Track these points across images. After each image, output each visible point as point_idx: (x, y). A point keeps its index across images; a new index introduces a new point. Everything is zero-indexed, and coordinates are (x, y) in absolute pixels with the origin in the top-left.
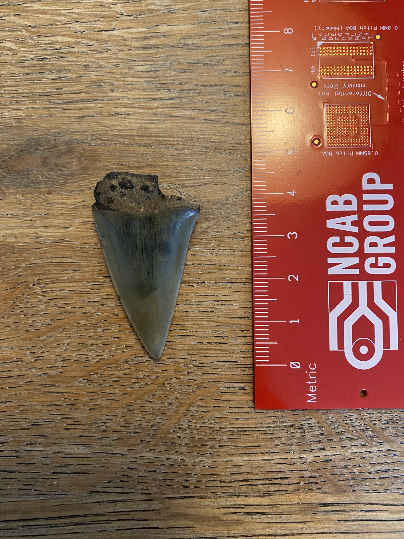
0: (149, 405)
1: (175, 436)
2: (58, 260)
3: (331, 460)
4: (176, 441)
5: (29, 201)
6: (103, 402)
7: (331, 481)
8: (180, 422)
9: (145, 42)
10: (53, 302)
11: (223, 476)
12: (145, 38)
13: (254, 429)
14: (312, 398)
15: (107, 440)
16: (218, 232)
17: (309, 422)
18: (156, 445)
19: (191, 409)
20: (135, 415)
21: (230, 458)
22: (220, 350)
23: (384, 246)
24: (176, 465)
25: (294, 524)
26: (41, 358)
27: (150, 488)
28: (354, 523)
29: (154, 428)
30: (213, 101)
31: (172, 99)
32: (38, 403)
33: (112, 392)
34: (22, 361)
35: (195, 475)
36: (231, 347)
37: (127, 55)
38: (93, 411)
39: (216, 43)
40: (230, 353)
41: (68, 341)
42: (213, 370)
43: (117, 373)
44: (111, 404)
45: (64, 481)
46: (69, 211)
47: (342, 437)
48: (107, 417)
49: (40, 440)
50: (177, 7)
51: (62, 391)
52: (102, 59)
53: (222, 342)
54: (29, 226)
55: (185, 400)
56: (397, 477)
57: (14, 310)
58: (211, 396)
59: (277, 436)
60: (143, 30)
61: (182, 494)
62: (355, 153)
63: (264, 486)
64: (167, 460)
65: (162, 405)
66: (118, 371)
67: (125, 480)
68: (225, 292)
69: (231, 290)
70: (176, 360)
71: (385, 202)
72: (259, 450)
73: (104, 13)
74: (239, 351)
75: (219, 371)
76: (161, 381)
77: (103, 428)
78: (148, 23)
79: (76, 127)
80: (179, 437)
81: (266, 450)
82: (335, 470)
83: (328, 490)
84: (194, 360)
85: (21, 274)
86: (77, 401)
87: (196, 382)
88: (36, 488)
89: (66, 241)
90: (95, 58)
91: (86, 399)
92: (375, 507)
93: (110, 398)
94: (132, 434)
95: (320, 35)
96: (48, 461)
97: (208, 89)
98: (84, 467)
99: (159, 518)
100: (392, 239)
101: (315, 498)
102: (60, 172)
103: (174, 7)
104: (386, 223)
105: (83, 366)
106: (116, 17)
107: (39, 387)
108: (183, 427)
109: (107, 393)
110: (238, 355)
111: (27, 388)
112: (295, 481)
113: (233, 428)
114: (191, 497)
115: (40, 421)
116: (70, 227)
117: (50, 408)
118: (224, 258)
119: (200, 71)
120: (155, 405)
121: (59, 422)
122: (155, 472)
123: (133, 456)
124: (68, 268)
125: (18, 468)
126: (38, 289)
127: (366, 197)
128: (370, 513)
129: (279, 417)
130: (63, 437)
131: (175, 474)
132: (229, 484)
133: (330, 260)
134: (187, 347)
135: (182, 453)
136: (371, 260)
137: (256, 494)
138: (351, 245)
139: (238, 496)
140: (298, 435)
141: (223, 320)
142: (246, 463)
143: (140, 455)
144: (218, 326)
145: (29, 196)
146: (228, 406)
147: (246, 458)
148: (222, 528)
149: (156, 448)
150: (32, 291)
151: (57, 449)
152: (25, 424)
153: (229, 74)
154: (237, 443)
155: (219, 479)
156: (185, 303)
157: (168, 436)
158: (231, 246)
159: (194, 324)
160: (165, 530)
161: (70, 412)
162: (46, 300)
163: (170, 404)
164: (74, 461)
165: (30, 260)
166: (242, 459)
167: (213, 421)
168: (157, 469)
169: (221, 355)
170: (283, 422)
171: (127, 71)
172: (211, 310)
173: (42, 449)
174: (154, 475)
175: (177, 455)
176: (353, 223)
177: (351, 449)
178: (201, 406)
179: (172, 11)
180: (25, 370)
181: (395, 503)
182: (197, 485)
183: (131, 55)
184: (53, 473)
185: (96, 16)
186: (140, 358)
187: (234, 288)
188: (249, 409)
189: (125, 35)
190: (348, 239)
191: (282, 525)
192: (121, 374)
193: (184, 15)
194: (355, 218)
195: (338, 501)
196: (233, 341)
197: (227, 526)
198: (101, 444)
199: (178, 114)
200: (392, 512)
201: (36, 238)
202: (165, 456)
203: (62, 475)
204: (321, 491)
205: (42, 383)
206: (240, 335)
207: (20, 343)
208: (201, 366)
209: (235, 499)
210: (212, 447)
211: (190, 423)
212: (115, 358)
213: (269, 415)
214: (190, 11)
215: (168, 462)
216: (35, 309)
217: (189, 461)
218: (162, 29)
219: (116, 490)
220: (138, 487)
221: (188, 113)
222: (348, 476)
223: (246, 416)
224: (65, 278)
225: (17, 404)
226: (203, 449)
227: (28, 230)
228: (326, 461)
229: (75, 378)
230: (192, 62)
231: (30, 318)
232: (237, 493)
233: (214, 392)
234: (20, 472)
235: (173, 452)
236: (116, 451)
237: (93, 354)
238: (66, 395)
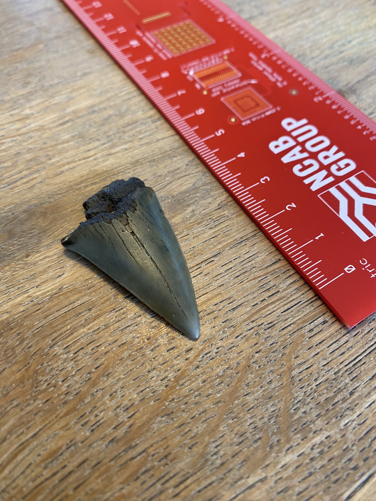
0: (250, 399)
1: (300, 413)
2: (66, 309)
4: (305, 420)
5: (9, 273)
6: (200, 428)
8: (294, 394)
10: (81, 353)
13: (365, 354)
15: (231, 474)
18: (288, 440)
19: (294, 373)
20: (243, 420)
21: (370, 399)
22: (278, 300)
23: (334, 155)
24: (326, 449)
26: (98, 424)
29: (273, 421)
31: (104, 144)
32: (121, 486)
33: (201, 410)
34: (75, 444)
35: (353, 445)
36: (286, 292)
37: (50, 134)
38: (194, 448)
40: (289, 298)
41: (120, 384)
42: (286, 322)
43: (194, 386)
44: (209, 425)
46: (56, 261)
48: (215, 445)
51: (143, 449)
52: (30, 144)
53: (274, 292)
54: (19, 294)
55: (281, 368)
57: (38, 389)
58: (302, 348)
60: (55, 116)
61: (358, 480)
64: (312, 449)
65: (263, 389)
68: (245, 250)
69: (247, 246)
70: (244, 334)
71: (310, 130)
74: (295, 292)
75: (292, 320)
76: (245, 364)
77: (219, 462)
80: (305, 412)
84: (262, 324)
85: (30, 345)
86: (170, 448)
87: (279, 344)
89: (66, 288)
90: (23, 146)
91: (178, 438)
93: (203, 419)
94: (255, 446)
100: (335, 148)
102: (30, 235)
104: (323, 141)
105: (152, 403)
107: (112, 463)
108: (301, 398)
109: (197, 416)
110: (297, 295)
111: (97, 474)
113: (346, 366)
116: (64, 274)
117: (139, 482)
118: (223, 225)
120: (256, 394)
121: (161, 492)
122: (311, 474)
123: (272, 473)
124: (80, 311)
126: (57, 349)
127: (294, 134)
131: (333, 461)
134: (246, 317)
135: (321, 430)
136: (335, 167)
138: (311, 165)
143: (280, 466)
144: (260, 281)
145: (6, 269)
146: (324, 347)
149: (291, 443)
150: (50, 355)
154: (362, 378)
157: (293, 420)
158: (223, 213)
159: (237, 292)
161: (166, 469)
162: (72, 355)
163: (270, 382)
165: (34, 326)
167: (323, 372)
168: (310, 469)
169: (282, 304)
171: (56, 143)
172: (243, 271)
174: (312, 481)
175: (318, 435)
176: (301, 152)
178: (301, 364)
180: (84, 452)
182: (365, 456)
183: (53, 133)
186: (209, 355)
187: (249, 243)
188: (345, 337)
190: (306, 163)
192: (199, 383)
194: (299, 148)
196: (283, 286)
198: (228, 486)
199: (116, 151)
201: (32, 301)
202: (307, 446)
205: (115, 453)
206: (284, 277)
207: (63, 423)
208: (271, 326)
210: (344, 400)
211: (304, 390)
213: (366, 332)
215: (317, 451)
216: (63, 372)
217: (335, 434)
221: (123, 147)
223: (349, 345)
224: (83, 322)
226: (337, 409)
227: (19, 299)
229: (150, 422)
230: (106, 118)
231: (62, 386)
233: (302, 342)
235: (311, 435)
236: (251, 481)
237: (156, 381)
238: (151, 451)
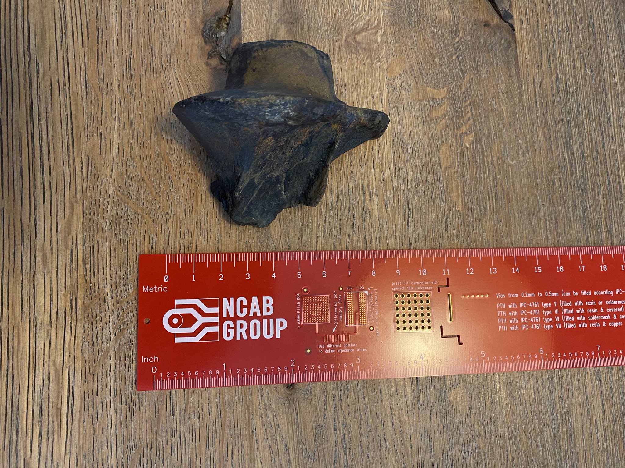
0: (142, 191)
1: (123, 207)
3: (105, 303)
4: (119, 207)
6: (145, 163)
7: (92, 303)
8: (132, 210)
9: (366, 189)
11: (96, 236)
12: (369, 189)
13: (126, 255)
14: (146, 289)
15: (121, 166)
16: (251, 232)
17: (130, 289)
18: (117, 195)
19: (140, 216)
20: (136, 183)
22: (176, 234)
23: (241, 333)
24: (104, 207)
25: (64, 280)
27: (90, 191)
28: (63, 318)
29: (128, 194)
30: (331, 228)
31: (332, 204)
32: (144, 124)
33: (151, 169)
35: (98, 219)
36: (178, 241)
37: (359, 177)
38: (139, 158)
39: (366, 230)
40: (174, 240)
42: (164, 230)
43: (163, 172)
44: (144, 168)
45: (96, 140)
47: (120, 309)
48: (135, 166)
49: (122, 125)
50: (389, 207)
51: (152, 139)
52: (356, 163)
53: (181, 235)
55: (146, 213)
56: (93, 345)
58: (148, 228)
59: (121, 269)
60: (374, 187)
61: (86, 211)
62: (298, 314)
63: (89, 262)
64: (108, 202)
65: (143, 199)
66: (165, 173)
67: (96, 177)
68: (213, 237)
69: (214, 240)
70: (171, 207)
71: (268, 333)
72: (113, 258)
73: (384, 163)
74: (175, 246)
75: (163, 233)
76: (158, 199)
77: (128, 164)
78: (379, 190)
80: (122, 209)
81: (112, 263)
82: (98, 306)
83: (86, 301)
84: (170, 218)
86: (145, 148)
87: (156, 219)
88: (91, 123)
90: (356, 159)
91: (147, 153)
92: (73, 332)
93: (147, 168)
94: (124, 181)
95: (372, 293)
96: (108, 131)
97: (338, 226)
98: (104, 152)
99: (71, 197)
100: (245, 338)
101: (81, 294)
103: (389, 205)
104: (255, 334)
105: (167, 151)
106: (382, 172)
107: (155, 125)
108: (128, 212)
109: (150, 166)
110: (173, 245)
112: (92, 280)
113: (127, 242)
114: (84, 217)
115: (134, 126)
117: (142, 131)
118: (234, 236)
119: (349, 221)
120: (142, 195)
122: (100, 195)
123: (111, 181)
125: (104, 112)
127: (272, 321)
128: (69, 328)
129: (133, 270)
130: (124, 139)
131: (99, 207)
132: (91, 240)
133: (232, 299)
134: (178, 213)
135: (112, 211)
136: (232, 325)
137: (84, 257)
138: (242, 312)
139: (84, 245)
140: (122, 282)
141: (195, 236)
142: (104, 250)
143: (111, 186)
144: (191, 232)
146: (142, 238)
147: (108, 250)
148: (63, 236)
149: (115, 195)
151: (116, 136)
152: (132, 117)
153: (347, 238)
154: (118, 245)
155: (95, 233)
156: (206, 212)
157: (123, 202)
158: (242, 241)
159: (193, 218)
160: (63, 201)
161: (139, 143)
163: (143, 204)
164: (108, 146)
166: (107, 248)
167: (132, 230)
169: (173, 235)
170: (130, 273)
171: (349, 178)
172: (202, 228)
173: (116, 127)
174: (98, 194)
175: (111, 208)
176: (255, 313)
177: (112, 315)
178: (141, 222)
179: (386, 204)
181: (76, 345)
182: (91, 220)
183: (359, 180)
184: (101, 134)
185: (383, 159)
186: (172, 186)
187: (216, 242)
188: (139, 251)
189: (371, 176)
190: (245, 310)
191: (64, 273)
192: (162, 174)
193: (384, 211)
194: (259, 314)
195: (78, 308)
196: (181, 242)
197: (65, 239)
198: (118, 161)
199: (322, 208)
200: (69, 343)
202: (110, 201)
203: (99, 139)
204: (85, 297)
206: (186, 246)
208: (167, 222)
209: (82, 244)
210: (115, 229)
211: (131, 216)
212: (172, 170)
213: (135, 264)
214: (386, 215)
215: (106, 202)
217: (106, 215)
218: (375, 198)
219: (89, 171)
220: (91, 184)
221: (323, 214)
222: (94, 315)
223: (135, 250)
225: (144, 112)
226: (114, 224)
228: (105, 300)
229: (160, 146)
230: (355, 216)
232: (85, 245)
233: (150, 231)
234: (102, 114)
235: (113, 205)
236: (114, 171)
237: (175, 158)
238: (149, 141)
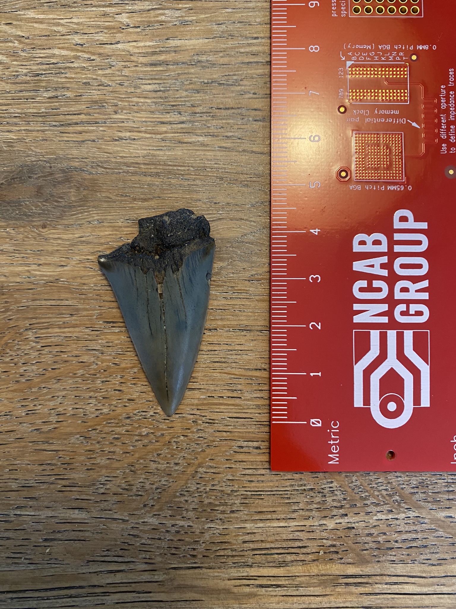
0: (153, 466)
1: (182, 499)
2: (53, 302)
3: (353, 528)
4: (182, 506)
5: (21, 236)
6: (103, 461)
7: (353, 550)
8: (188, 484)
9: (155, 58)
10: (47, 349)
11: (235, 544)
12: (154, 53)
13: (269, 493)
14: (334, 459)
15: (106, 503)
16: (233, 273)
17: (331, 485)
18: (161, 510)
19: (200, 470)
20: (138, 476)
21: (242, 525)
22: (233, 405)
23: (416, 291)
24: (182, 532)
25: (312, 598)
26: (33, 412)
27: (153, 557)
28: (378, 597)
29: (159, 490)
30: (229, 126)
31: (182, 123)
32: (29, 463)
33: (112, 450)
34: (11, 415)
35: (203, 542)
36: (246, 402)
37: (133, 71)
38: (91, 471)
39: (233, 60)
40: (244, 409)
41: (64, 393)
42: (225, 427)
43: (118, 430)
44: (111, 463)
45: (58, 548)
46: (66, 247)
47: (366, 502)
48: (106, 479)
49: (30, 503)
50: (190, 19)
51: (56, 449)
52: (105, 75)
53: (236, 396)
54: (21, 264)
55: (193, 460)
56: (426, 546)
57: (3, 358)
58: (222, 456)
59: (295, 501)
60: (151, 44)
61: (189, 564)
62: (386, 188)
63: (280, 556)
64: (173, 526)
65: (168, 465)
66: (119, 427)
67: (126, 548)
68: (240, 340)
69: (246, 338)
70: (184, 415)
71: (419, 243)
72: (275, 516)
73: (107, 24)
74: (254, 407)
75: (232, 428)
76: (167, 438)
77: (102, 491)
78: (158, 36)
79: (75, 152)
80: (186, 501)
81: (283, 516)
82: (359, 539)
83: (350, 560)
84: (204, 416)
85: (11, 317)
86: (74, 460)
87: (206, 441)
88: (27, 557)
89: (62, 281)
90: (97, 75)
91: (83, 458)
92: (401, 579)
93: (110, 457)
94: (134, 497)
95: (350, 54)
96: (40, 527)
97: (224, 113)
98: (81, 534)
99: (163, 590)
100: (425, 284)
101: (336, 569)
102: (56, 204)
103: (186, 18)
104: (420, 266)
105: (80, 422)
106: (122, 28)
107: (30, 444)
108: (191, 490)
109: (107, 452)
110: (253, 411)
111: (16, 445)
112: (314, 551)
113: (246, 491)
114: (199, 567)
115: (31, 482)
116: (66, 266)
117: (42, 467)
118: (238, 302)
119: (214, 91)
120: (160, 466)
121: (52, 483)
122: (160, 539)
123: (134, 521)
124: (64, 312)
125: (6, 535)
126: (30, 335)
127: (397, 237)
128: (396, 586)
129: (297, 480)
130: (57, 499)
131: (182, 542)
132: (241, 553)
133: (356, 307)
134: (196, 402)
135: (189, 519)
136: (402, 307)
137: (271, 564)
138: (379, 290)
139: (251, 566)
140: (318, 499)
141: (237, 371)
142: (260, 531)
143: (143, 521)
144: (231, 379)
145: (21, 230)
146: (240, 466)
147: (261, 525)
148: (233, 601)
149: (161, 513)
150: (23, 336)
151: (50, 513)
152: (14, 486)
153: (247, 96)
154: (251, 508)
155: (230, 547)
157: (174, 500)
158: (247, 289)
159: (204, 376)
160: (170, 604)
161: (64, 472)
162: (39, 347)
163: (177, 464)
164: (68, 527)
165: (21, 302)
166: (256, 526)
167: (224, 484)
168: (161, 536)
169: (234, 410)
170: (301, 485)
171: (133, 90)
172: (223, 360)
173: (33, 513)
174: (157, 543)
175: (184, 521)
176: (383, 266)
177: (376, 515)
178: (211, 467)
179: (184, 23)
180: (15, 425)
181: (424, 575)
182: (205, 554)
183: (137, 72)
184: (46, 540)
185: (99, 27)
186: (144, 414)
187: (249, 336)
188: (264, 470)
189: (131, 49)
190: (376, 284)
191: (299, 598)
192: (122, 430)
193: (198, 28)
194: (385, 259)
195: (361, 573)
196: (247, 395)
197: (238, 599)
198: (99, 509)
199: (190, 140)
200: (421, 585)
201: (29, 277)
202: (171, 522)
203: (56, 542)
204: (343, 561)
205: (35, 439)
206: (255, 388)
207: (10, 396)
208: (211, 422)
209: (248, 569)
210: (223, 512)
211: (198, 486)
212: (115, 413)
213: (286, 478)
214: (204, 24)
215: (173, 530)
216: (27, 357)
217: (197, 528)
218: (173, 43)
219: (116, 559)
220: (140, 556)
221: (201, 139)
222: (374, 545)
223: (261, 478)
224: (61, 323)
225: (6, 463)
226: (213, 514)
227: (20, 269)
228: (349, 528)
229: (71, 434)
230: (206, 81)
231: (21, 367)
232: (250, 564)
233: (226, 451)
234: (8, 539)
235: (179, 517)
236: (116, 516)
237: (91, 407)
238: (61, 454)
